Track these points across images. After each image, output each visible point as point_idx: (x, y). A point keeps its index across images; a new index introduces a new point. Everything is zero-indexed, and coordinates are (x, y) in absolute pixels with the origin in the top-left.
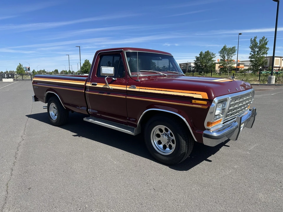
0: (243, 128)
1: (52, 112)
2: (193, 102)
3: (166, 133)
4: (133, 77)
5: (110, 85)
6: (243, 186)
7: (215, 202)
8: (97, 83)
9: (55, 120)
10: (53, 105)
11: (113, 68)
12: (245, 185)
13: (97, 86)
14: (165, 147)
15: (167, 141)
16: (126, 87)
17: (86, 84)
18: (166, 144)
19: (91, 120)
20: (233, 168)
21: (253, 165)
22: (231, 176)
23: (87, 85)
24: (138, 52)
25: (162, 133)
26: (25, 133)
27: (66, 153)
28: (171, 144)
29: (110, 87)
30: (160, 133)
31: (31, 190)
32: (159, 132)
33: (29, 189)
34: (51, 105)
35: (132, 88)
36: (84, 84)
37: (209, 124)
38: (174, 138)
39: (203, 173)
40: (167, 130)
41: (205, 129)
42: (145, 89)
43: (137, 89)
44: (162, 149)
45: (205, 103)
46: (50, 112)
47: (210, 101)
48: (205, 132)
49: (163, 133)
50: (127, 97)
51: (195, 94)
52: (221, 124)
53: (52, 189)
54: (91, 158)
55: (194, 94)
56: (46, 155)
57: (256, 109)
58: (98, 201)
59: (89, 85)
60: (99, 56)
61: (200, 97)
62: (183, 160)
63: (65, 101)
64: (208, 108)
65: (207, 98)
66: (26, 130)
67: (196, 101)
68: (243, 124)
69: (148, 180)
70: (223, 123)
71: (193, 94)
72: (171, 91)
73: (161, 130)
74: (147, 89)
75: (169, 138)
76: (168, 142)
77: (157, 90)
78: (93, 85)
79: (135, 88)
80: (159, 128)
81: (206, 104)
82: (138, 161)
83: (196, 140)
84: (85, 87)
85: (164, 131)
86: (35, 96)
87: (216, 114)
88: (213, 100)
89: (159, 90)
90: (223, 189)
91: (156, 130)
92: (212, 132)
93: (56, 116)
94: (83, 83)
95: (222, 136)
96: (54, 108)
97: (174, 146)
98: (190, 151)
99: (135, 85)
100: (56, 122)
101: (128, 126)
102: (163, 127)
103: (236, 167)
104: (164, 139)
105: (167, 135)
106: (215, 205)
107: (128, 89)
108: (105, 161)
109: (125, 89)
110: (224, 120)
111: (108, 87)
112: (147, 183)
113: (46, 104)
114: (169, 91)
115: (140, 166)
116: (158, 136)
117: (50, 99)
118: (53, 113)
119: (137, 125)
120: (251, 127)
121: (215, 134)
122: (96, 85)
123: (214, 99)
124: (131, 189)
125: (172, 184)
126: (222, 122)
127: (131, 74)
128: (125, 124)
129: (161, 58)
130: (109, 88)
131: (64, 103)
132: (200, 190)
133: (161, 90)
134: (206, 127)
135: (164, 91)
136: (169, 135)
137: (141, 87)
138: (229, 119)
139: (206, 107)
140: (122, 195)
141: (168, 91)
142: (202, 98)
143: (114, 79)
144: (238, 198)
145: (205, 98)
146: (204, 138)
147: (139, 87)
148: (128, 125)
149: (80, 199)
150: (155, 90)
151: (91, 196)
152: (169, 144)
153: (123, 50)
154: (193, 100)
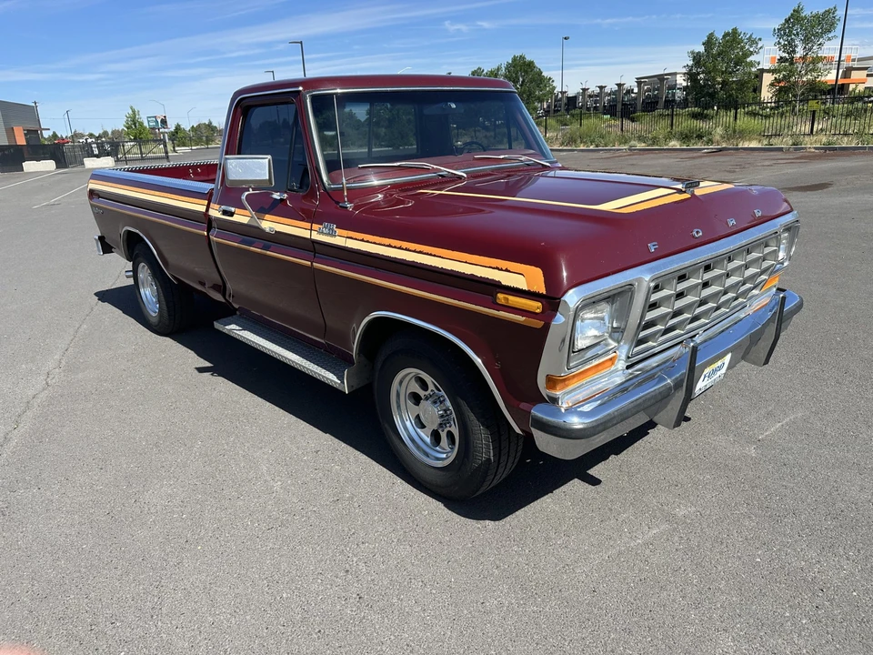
0: (728, 369)
2: (498, 301)
3: (436, 392)
4: (335, 190)
6: (674, 601)
8: (233, 209)
9: (155, 318)
10: (145, 270)
11: (269, 157)
13: (236, 218)
14: (436, 438)
15: (439, 421)
16: (311, 230)
17: (208, 207)
18: (438, 430)
20: (670, 518)
21: (748, 504)
22: (647, 552)
23: (211, 212)
25: (426, 393)
26: (63, 363)
29: (268, 225)
32: (415, 388)
34: (142, 270)
35: (326, 234)
36: (203, 209)
37: (552, 382)
41: (538, 399)
42: (362, 240)
43: (341, 239)
44: (430, 443)
45: (536, 306)
46: (141, 289)
47: (552, 301)
48: (538, 412)
49: (429, 391)
50: (314, 264)
51: (507, 270)
52: (616, 371)
55: (501, 270)
59: (216, 212)
60: (239, 110)
61: (521, 282)
64: (546, 328)
65: (543, 290)
67: (511, 298)
68: (729, 357)
70: (628, 367)
71: (498, 269)
72: (435, 256)
73: (422, 383)
74: (368, 242)
75: (446, 412)
76: (444, 424)
77: (395, 247)
78: (225, 213)
79: (333, 234)
80: (412, 375)
81: (539, 311)
83: (518, 430)
84: (207, 221)
85: (431, 386)
86: (101, 239)
87: (580, 344)
88: (561, 298)
89: (400, 248)
91: (405, 379)
92: (563, 411)
94: (198, 206)
95: (600, 428)
100: (160, 321)
103: (680, 512)
104: (431, 412)
105: (441, 402)
107: (316, 236)
108: (252, 474)
109: (306, 234)
110: (630, 358)
111: (261, 226)
112: (347, 572)
113: (129, 265)
114: (431, 255)
116: (416, 399)
117: (134, 248)
119: (353, 358)
122: (232, 214)
123: (565, 293)
124: (284, 595)
126: (622, 366)
129: (454, 106)
130: (263, 231)
131: (167, 265)
133: (406, 249)
134: (544, 391)
135: (415, 251)
136: (444, 400)
137: (350, 233)
138: (657, 350)
139: (539, 324)
141: (425, 254)
142: (525, 288)
143: (276, 196)
145: (535, 289)
146: (537, 434)
147: (344, 233)
148: (332, 354)
149: (114, 628)
150: (390, 246)
151: (152, 616)
152: (448, 429)
153: (301, 88)
154: (499, 295)
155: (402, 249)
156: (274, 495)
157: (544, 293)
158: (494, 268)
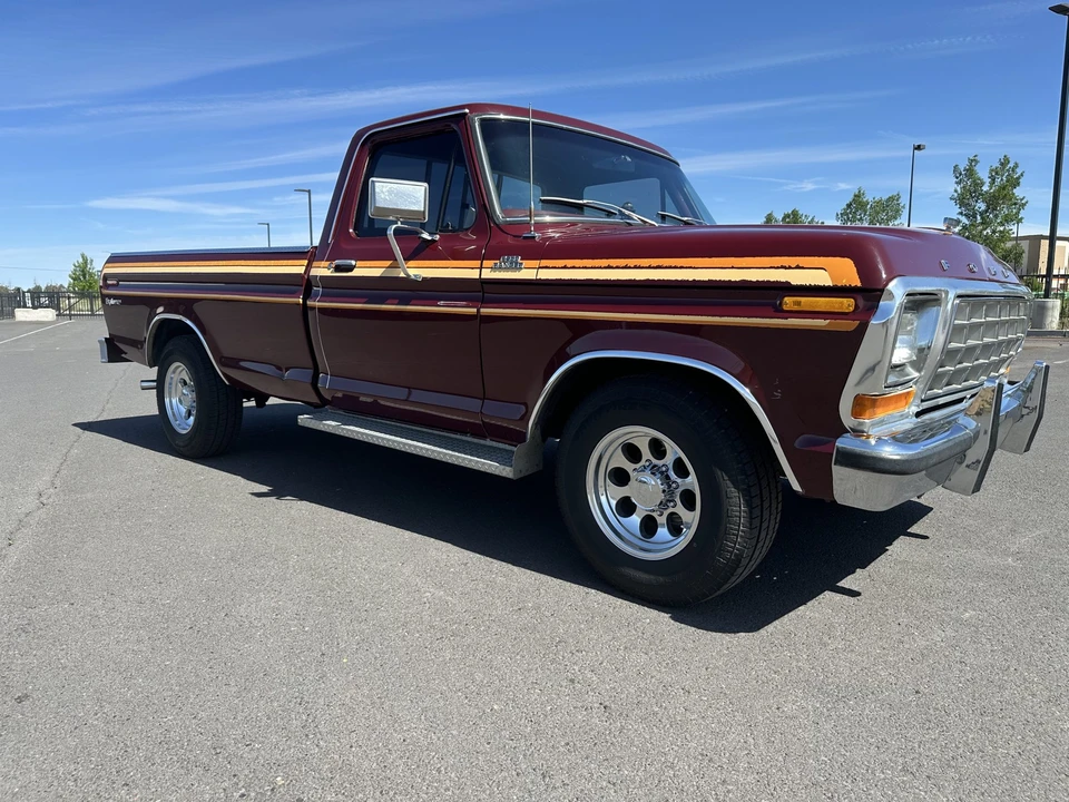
1: (174, 401)
2: (785, 308)
3: (655, 461)
4: (511, 223)
5: (411, 263)
7: (903, 770)
8: (353, 263)
9: (184, 432)
10: (179, 372)
11: (426, 185)
12: (1034, 695)
13: (356, 273)
14: (649, 526)
15: (662, 496)
16: (481, 268)
17: (309, 267)
18: (654, 514)
19: (330, 425)
20: (961, 622)
21: (1047, 608)
22: (957, 653)
23: (314, 272)
24: (533, 123)
25: (637, 466)
26: (58, 483)
27: (216, 555)
28: (680, 510)
29: (412, 272)
30: (629, 466)
31: (26, 703)
32: (620, 461)
33: (20, 700)
34: (174, 372)
35: (507, 269)
36: (301, 270)
37: (862, 404)
38: (692, 481)
39: (826, 639)
40: (657, 449)
41: (842, 430)
42: (565, 267)
43: (528, 272)
44: (638, 533)
45: (847, 304)
46: (167, 401)
47: (869, 294)
48: (844, 443)
49: (643, 463)
50: (482, 310)
51: (798, 267)
52: (909, 414)
53: (127, 702)
54: (320, 576)
55: (790, 268)
56: (126, 561)
57: (1047, 367)
58: (336, 757)
59: (322, 270)
60: (367, 147)
61: (821, 278)
62: (733, 579)
63: (227, 352)
64: (862, 330)
65: (856, 282)
66: (63, 472)
67: (803, 299)
69: (576, 668)
70: (918, 415)
71: (785, 268)
72: (682, 268)
73: (632, 453)
74: (574, 267)
75: (670, 486)
76: (663, 505)
77: (617, 267)
78: (338, 268)
79: (518, 268)
80: (621, 441)
81: (852, 309)
82: (528, 591)
83: (796, 486)
84: (306, 284)
85: (646, 454)
86: (109, 342)
87: (896, 360)
88: (882, 291)
89: (626, 267)
90: (931, 711)
91: (608, 449)
92: (873, 442)
93: (192, 418)
94: (297, 268)
96: (185, 383)
97: (691, 518)
98: (767, 542)
99: (518, 255)
100: (192, 440)
101: (488, 442)
102: (641, 435)
104: (647, 489)
105: (662, 473)
106: (903, 782)
107: (487, 274)
108: (385, 586)
109: (474, 274)
110: (922, 401)
111: (402, 275)
112: (572, 681)
114: (675, 267)
115: (537, 608)
116: (620, 477)
118: (181, 405)
119: (525, 434)
120: (1027, 449)
121: (890, 452)
122: (351, 268)
123: (887, 284)
124: (496, 707)
125: (687, 685)
126: (915, 409)
127: (503, 211)
128: (474, 435)
130: (407, 280)
131: (223, 361)
132: (822, 713)
133: (635, 267)
134: (847, 419)
135: (650, 267)
136: (668, 470)
137: (544, 262)
138: (942, 401)
139: (850, 325)
140: (455, 732)
141: (666, 268)
142: (828, 282)
143: (426, 236)
144: (1012, 752)
145: (844, 282)
146: (838, 472)
147: (535, 263)
148: (484, 437)
149: (252, 749)
150: (609, 267)
151: (307, 735)
152: (671, 510)
153: (467, 111)
154: (786, 299)
155: (630, 268)
156: (428, 605)
157: (859, 285)
158: (778, 268)
